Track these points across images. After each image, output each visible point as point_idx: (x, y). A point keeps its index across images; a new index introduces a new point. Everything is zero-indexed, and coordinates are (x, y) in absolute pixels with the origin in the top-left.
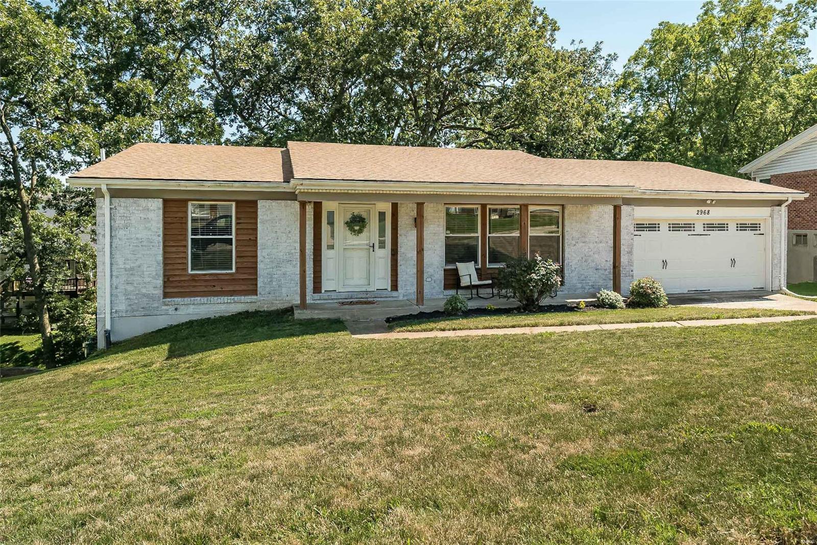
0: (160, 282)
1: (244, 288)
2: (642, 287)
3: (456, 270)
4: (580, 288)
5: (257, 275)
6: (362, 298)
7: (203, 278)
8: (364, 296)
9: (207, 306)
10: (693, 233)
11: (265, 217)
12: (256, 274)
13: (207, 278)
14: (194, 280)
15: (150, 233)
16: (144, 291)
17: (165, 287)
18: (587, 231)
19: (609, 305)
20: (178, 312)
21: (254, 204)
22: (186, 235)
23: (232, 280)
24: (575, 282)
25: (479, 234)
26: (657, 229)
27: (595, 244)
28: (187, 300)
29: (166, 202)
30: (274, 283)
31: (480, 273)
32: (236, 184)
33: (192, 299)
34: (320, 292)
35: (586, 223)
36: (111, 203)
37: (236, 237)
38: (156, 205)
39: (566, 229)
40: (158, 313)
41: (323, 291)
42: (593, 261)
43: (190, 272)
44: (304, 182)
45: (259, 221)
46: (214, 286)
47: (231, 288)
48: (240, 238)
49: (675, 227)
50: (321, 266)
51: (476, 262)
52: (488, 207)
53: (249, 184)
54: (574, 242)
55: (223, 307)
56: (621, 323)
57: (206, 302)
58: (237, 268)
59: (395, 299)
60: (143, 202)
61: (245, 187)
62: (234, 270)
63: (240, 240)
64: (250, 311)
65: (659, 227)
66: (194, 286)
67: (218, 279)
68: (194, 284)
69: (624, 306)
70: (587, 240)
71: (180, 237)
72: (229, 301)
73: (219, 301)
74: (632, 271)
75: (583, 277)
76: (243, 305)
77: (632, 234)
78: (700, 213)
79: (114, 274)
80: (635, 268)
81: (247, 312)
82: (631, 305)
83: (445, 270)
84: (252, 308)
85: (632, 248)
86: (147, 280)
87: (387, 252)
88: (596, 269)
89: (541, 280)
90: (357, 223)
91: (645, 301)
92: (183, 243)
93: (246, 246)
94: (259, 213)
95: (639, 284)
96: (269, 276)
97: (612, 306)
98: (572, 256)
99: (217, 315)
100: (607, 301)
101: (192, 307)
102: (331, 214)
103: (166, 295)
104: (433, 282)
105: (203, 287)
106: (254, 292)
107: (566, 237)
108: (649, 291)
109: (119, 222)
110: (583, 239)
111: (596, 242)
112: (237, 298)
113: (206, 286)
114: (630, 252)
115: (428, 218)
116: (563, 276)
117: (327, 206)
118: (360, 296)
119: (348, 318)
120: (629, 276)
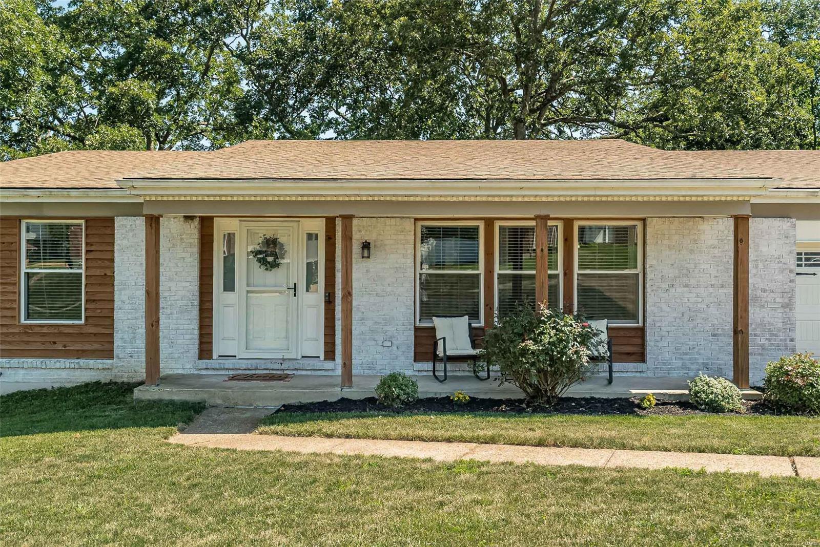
1: (96, 346)
2: (787, 373)
3: (433, 329)
4: (678, 368)
5: (113, 328)
6: (273, 369)
7: (37, 330)
8: (277, 366)
9: (43, 371)
11: (125, 242)
12: (112, 326)
13: (45, 330)
14: (26, 333)
18: (692, 266)
19: (707, 404)
20: (2, 379)
21: (109, 222)
22: (16, 268)
23: (79, 334)
24: (667, 356)
25: (481, 270)
27: (711, 290)
28: (15, 362)
30: (138, 342)
31: (475, 336)
32: (74, 193)
33: (22, 360)
34: (210, 358)
35: (692, 251)
37: (86, 272)
39: (649, 262)
41: (215, 356)
42: (706, 320)
43: (23, 321)
44: (136, 184)
45: (116, 248)
46: (55, 343)
47: (78, 347)
48: (92, 272)
50: (211, 318)
51: (474, 315)
52: (497, 224)
53: (92, 193)
54: (665, 286)
55: (64, 374)
56: (666, 450)
57: (39, 366)
58: (86, 318)
59: (330, 373)
61: (88, 196)
62: (83, 322)
63: (91, 276)
64: (103, 381)
66: (27, 342)
67: (59, 332)
68: (26, 339)
69: (743, 409)
70: (693, 281)
72: (72, 366)
73: (58, 365)
74: (792, 340)
75: (684, 349)
76: (93, 373)
77: (791, 271)
80: (798, 335)
81: (98, 383)
82: (761, 407)
83: (417, 329)
84: (104, 378)
85: (790, 299)
87: (317, 298)
88: (714, 335)
89: (546, 352)
91: (791, 401)
92: (12, 280)
93: (100, 284)
94: (117, 235)
95: (782, 367)
96: (131, 331)
97: (714, 408)
98: (661, 310)
99: (56, 386)
100: (703, 396)
101: (22, 372)
102: (230, 239)
104: (395, 348)
105: (38, 344)
106: (109, 353)
107: (649, 276)
108: (799, 382)
110: (685, 280)
111: (712, 286)
112: (82, 362)
113: (43, 343)
114: (788, 305)
115: (387, 242)
116: (643, 345)
117: (222, 226)
118: (270, 366)
119: (219, 402)
120: (786, 349)
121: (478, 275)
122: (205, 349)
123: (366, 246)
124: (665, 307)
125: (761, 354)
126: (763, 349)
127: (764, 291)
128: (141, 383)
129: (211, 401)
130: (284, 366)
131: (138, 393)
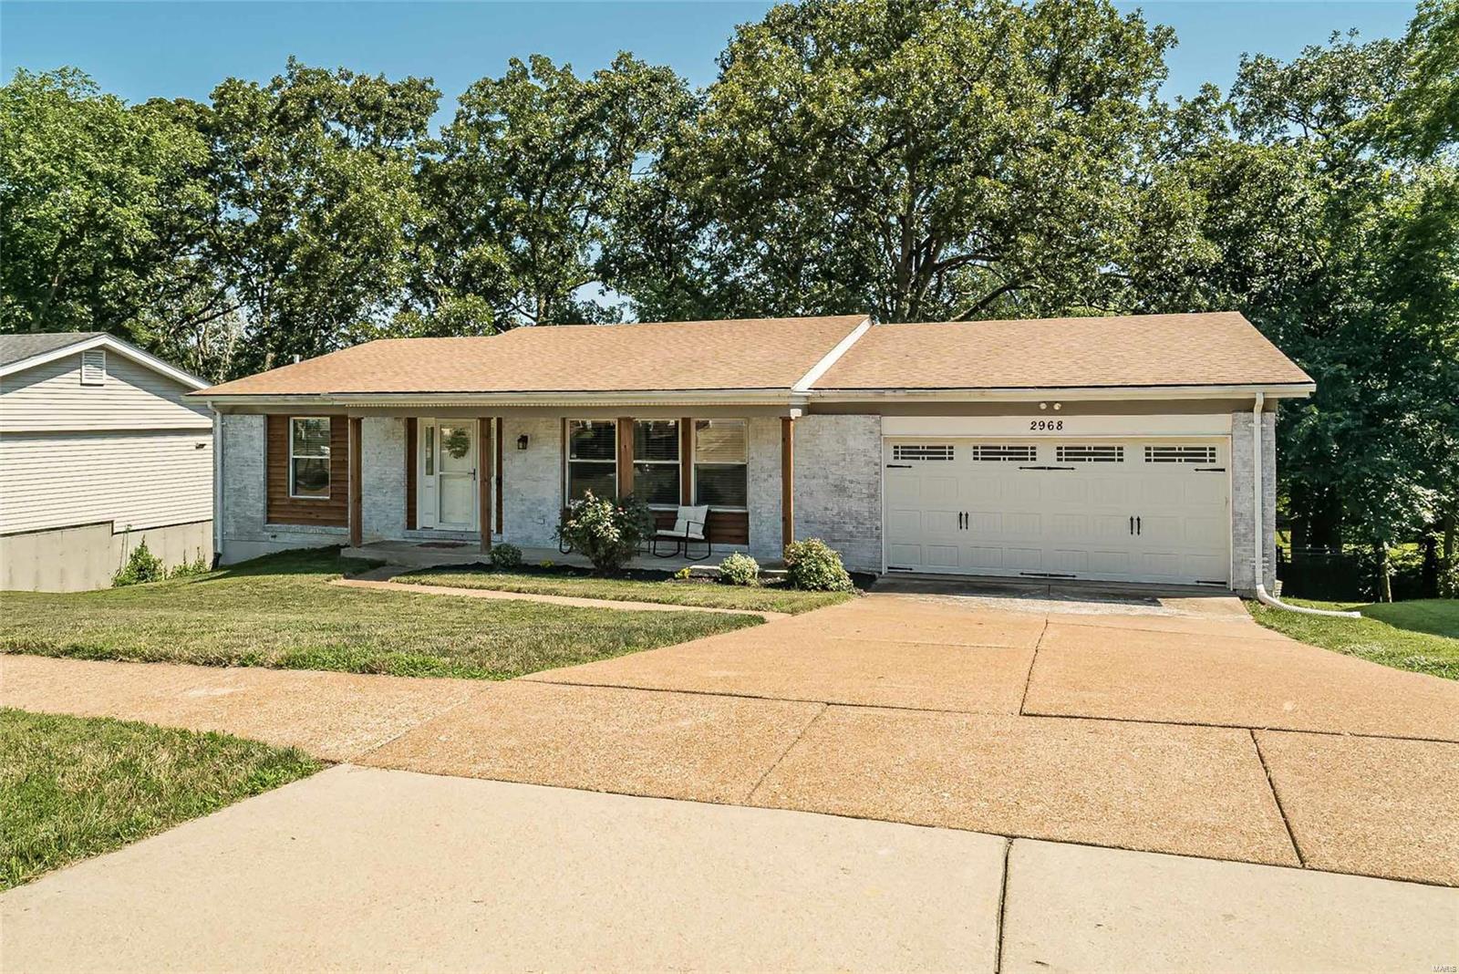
0: (261, 505)
1: (337, 517)
5: (348, 503)
6: (457, 540)
7: (300, 503)
8: (459, 537)
9: (303, 535)
10: (1033, 464)
12: (347, 501)
13: (304, 503)
15: (254, 452)
16: (248, 513)
17: (269, 511)
20: (277, 540)
21: (346, 419)
22: (288, 455)
23: (326, 507)
24: (766, 540)
25: (616, 460)
26: (947, 456)
27: (804, 480)
28: (285, 527)
29: (269, 419)
33: (289, 526)
34: (415, 528)
36: (223, 421)
37: (331, 458)
38: (258, 422)
39: (751, 454)
40: (260, 539)
41: (418, 527)
43: (291, 495)
46: (310, 513)
47: (326, 517)
48: (335, 458)
49: (989, 453)
50: (415, 496)
52: (637, 420)
55: (316, 538)
57: (300, 531)
58: (332, 494)
60: (248, 418)
62: (329, 498)
63: (334, 462)
65: (951, 453)
66: (293, 512)
67: (314, 505)
68: (294, 509)
71: (281, 457)
73: (313, 530)
76: (334, 538)
77: (876, 464)
78: (1037, 427)
79: (226, 494)
80: (884, 523)
85: (877, 490)
86: (251, 501)
90: (458, 444)
92: (285, 463)
93: (339, 468)
98: (761, 498)
99: (311, 547)
101: (289, 535)
102: (431, 431)
103: (269, 520)
104: (546, 525)
105: (300, 514)
107: (751, 468)
109: (230, 440)
111: (805, 477)
112: (327, 529)
113: (304, 513)
114: (873, 496)
115: (540, 435)
116: (746, 529)
117: (424, 423)
118: (453, 537)
119: (396, 561)
120: (872, 537)
121: (615, 464)
122: (411, 523)
123: (524, 440)
124: (764, 495)
125: (849, 541)
126: (852, 536)
127: (851, 482)
128: (346, 546)
129: (389, 561)
130: (464, 538)
131: (343, 552)
